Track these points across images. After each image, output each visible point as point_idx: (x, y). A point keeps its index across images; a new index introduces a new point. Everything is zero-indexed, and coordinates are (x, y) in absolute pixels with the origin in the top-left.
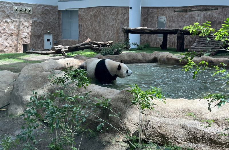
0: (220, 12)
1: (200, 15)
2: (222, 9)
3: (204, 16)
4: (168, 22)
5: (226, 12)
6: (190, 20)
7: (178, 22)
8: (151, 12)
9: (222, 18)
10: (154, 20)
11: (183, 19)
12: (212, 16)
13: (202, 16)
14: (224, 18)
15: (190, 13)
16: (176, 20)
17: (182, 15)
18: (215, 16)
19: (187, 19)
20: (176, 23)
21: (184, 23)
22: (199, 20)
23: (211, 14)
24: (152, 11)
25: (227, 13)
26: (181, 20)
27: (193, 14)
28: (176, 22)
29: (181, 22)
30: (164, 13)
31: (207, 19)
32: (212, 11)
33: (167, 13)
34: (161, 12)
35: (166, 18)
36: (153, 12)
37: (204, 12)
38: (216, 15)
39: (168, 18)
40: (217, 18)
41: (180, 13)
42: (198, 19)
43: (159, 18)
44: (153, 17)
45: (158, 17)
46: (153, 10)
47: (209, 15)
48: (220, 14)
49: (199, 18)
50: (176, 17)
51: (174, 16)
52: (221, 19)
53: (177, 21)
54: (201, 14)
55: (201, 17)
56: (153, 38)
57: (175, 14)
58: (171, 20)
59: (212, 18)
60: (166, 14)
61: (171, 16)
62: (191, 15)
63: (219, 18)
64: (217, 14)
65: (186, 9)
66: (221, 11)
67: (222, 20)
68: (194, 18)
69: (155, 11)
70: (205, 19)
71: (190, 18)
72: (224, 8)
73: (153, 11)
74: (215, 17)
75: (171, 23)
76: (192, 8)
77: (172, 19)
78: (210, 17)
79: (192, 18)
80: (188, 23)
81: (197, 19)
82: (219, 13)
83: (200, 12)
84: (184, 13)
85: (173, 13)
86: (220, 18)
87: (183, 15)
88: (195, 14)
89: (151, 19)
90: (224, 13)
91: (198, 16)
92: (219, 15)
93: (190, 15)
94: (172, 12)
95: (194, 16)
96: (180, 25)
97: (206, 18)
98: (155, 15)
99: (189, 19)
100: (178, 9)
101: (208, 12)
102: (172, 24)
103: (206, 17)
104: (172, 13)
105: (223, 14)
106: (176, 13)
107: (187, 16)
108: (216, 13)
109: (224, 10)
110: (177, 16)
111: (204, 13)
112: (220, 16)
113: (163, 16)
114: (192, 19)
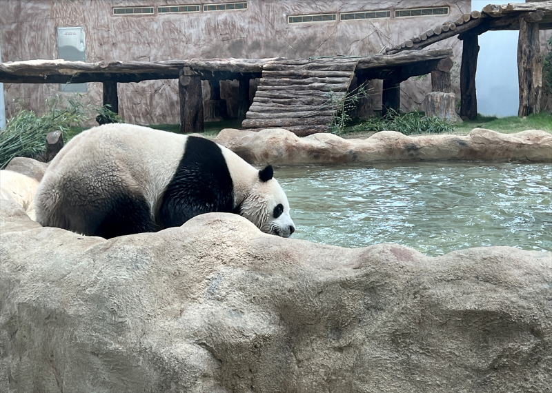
0: (254, 14)
1: (196, 23)
2: (260, 6)
3: (208, 24)
4: (96, 45)
5: (271, 14)
6: (165, 39)
7: (129, 43)
8: (30, 12)
9: (262, 31)
10: (42, 39)
11: (143, 35)
12: (233, 25)
13: (203, 25)
14: (267, 29)
15: (163, 17)
16: (120, 37)
17: (139, 23)
18: (242, 24)
19: (155, 35)
20: (121, 49)
21: (148, 48)
22: (193, 39)
23: (229, 19)
24: (32, 8)
25: (273, 15)
26: (138, 38)
27: (176, 20)
28: (123, 45)
29: (138, 44)
30: (76, 18)
31: (218, 34)
32: (230, 12)
33: (87, 18)
34: (66, 11)
35: (87, 32)
36: (37, 14)
37: (209, 14)
38: (244, 22)
39: (92, 32)
40: (249, 31)
41: (132, 16)
42: (190, 34)
43: (59, 32)
44: (39, 29)
45: (56, 29)
46: (36, 6)
47: (225, 23)
48: (254, 19)
49: (192, 31)
50: (119, 28)
51: (111, 25)
52: (261, 35)
53: (124, 41)
54: (197, 19)
55: (200, 28)
56: (48, 98)
57: (114, 21)
58: (103, 37)
59: (232, 32)
60: (84, 20)
61: (101, 26)
62: (169, 22)
63: (253, 30)
64: (247, 21)
65: (151, 3)
66: (257, 10)
67: (264, 38)
68: (179, 32)
69: (44, 10)
70: (212, 34)
71: (165, 33)
72: (265, 4)
73: (37, 8)
74: (242, 29)
75: (106, 47)
76: (169, 3)
77: (106, 35)
78: (226, 29)
79: (171, 31)
80: (161, 46)
81: (187, 34)
82: (252, 17)
83: (193, 15)
84: (145, 18)
85: (109, 16)
86: (257, 30)
87: (143, 23)
88: (180, 20)
89: (33, 34)
90: (267, 18)
91: (191, 25)
92: (252, 22)
93: (163, 23)
94: (104, 12)
95: (177, 25)
96: (136, 52)
97: (215, 33)
98: (46, 22)
99: (163, 34)
100: (122, 5)
101: (219, 14)
102: (107, 52)
103: (215, 29)
104: (103, 15)
105: (263, 20)
106: (120, 17)
107: (155, 26)
108: (244, 18)
109: (264, 7)
110: (123, 27)
111: (209, 16)
112: (257, 27)
113: (73, 24)
114: (173, 36)
